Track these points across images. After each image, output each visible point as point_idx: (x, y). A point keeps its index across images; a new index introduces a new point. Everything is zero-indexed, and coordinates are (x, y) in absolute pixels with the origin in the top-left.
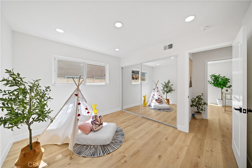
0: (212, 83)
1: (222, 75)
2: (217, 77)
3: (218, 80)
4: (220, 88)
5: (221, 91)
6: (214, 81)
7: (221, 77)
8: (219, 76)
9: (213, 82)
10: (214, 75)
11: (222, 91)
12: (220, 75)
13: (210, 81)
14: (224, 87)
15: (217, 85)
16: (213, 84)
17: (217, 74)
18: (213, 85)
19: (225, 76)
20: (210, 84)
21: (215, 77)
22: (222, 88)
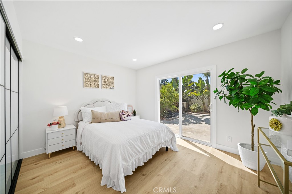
0: (225, 96)
1: (253, 71)
2: (238, 77)
3: (241, 88)
4: (247, 109)
5: (251, 119)
6: (231, 90)
7: (251, 76)
8: (245, 73)
9: (227, 93)
10: (229, 73)
11: (252, 121)
12: (245, 70)
13: (219, 90)
14: (260, 109)
15: (237, 103)
16: (228, 98)
17: (237, 70)
18: (228, 101)
19: (263, 73)
20: (221, 98)
21: (233, 77)
22: (254, 112)
